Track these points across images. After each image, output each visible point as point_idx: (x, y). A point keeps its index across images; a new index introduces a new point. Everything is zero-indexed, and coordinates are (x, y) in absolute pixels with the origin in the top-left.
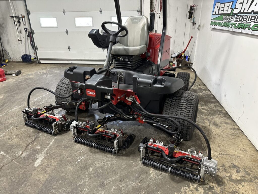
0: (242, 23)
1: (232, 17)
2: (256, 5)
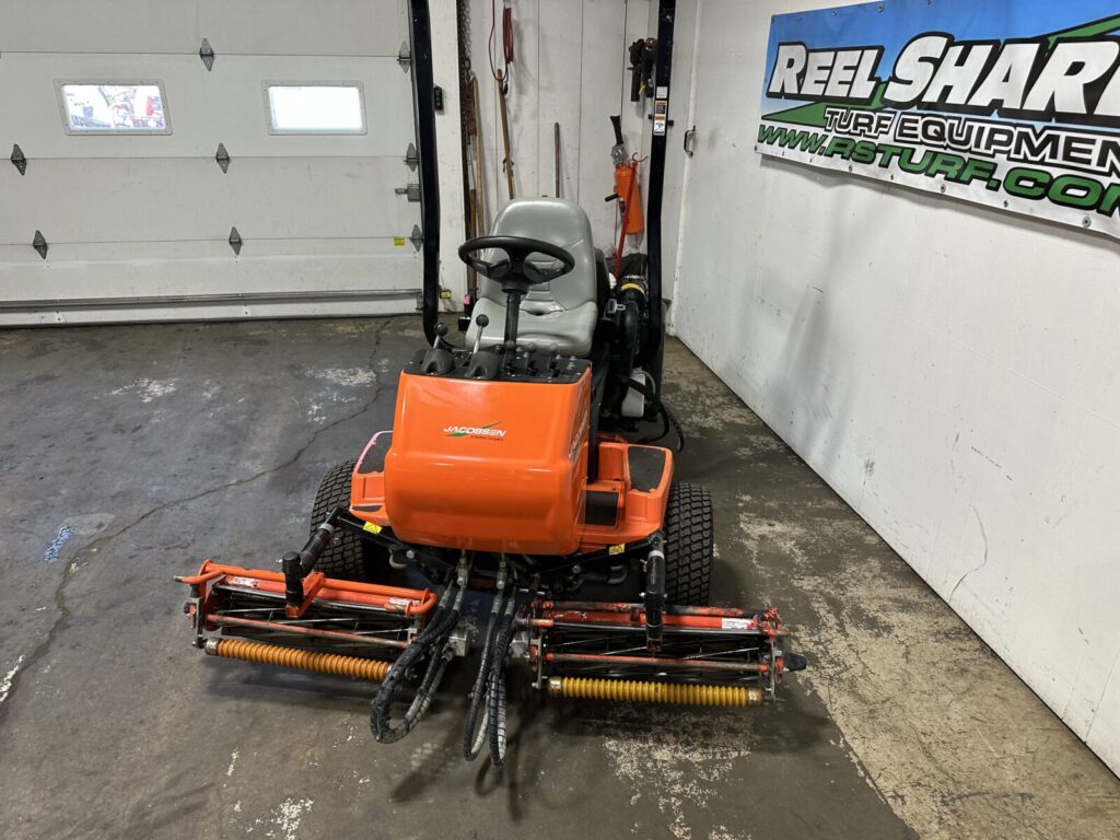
0: (948, 151)
1: (880, 118)
2: (1006, 79)
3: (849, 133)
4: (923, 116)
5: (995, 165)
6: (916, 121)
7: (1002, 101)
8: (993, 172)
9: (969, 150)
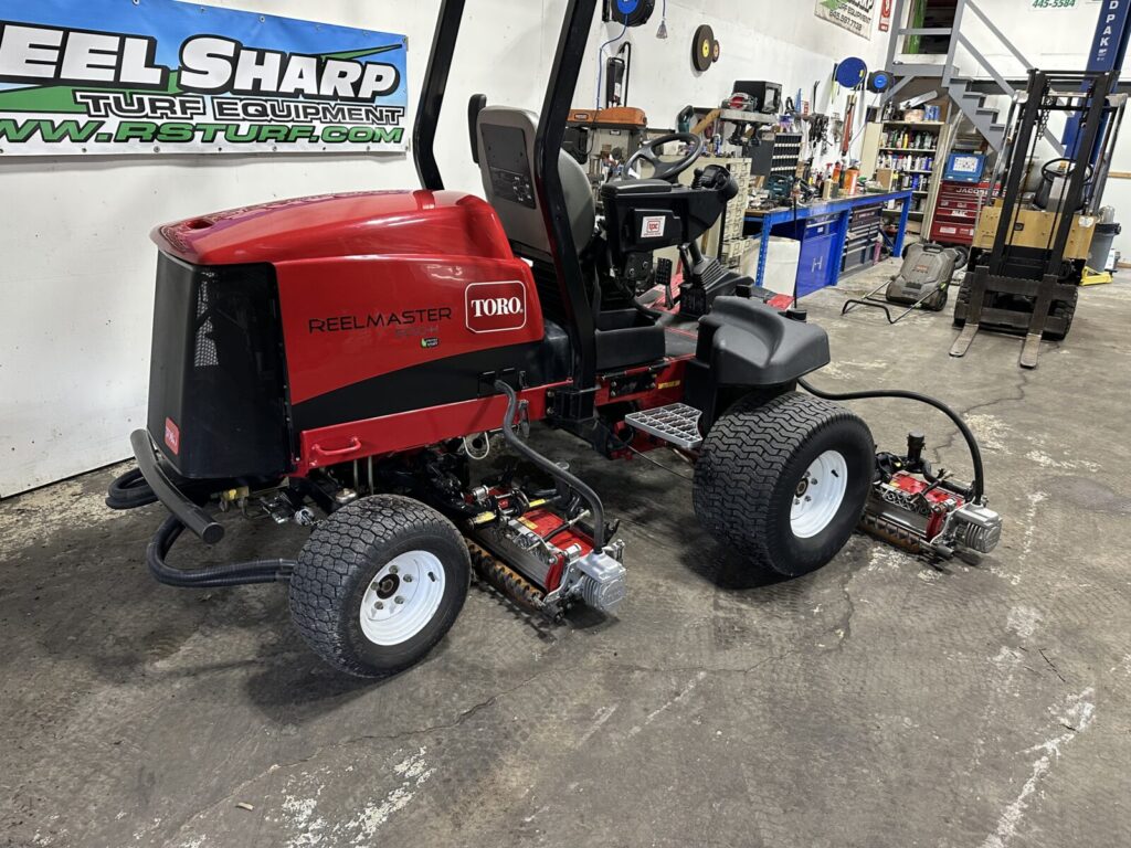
0: (273, 123)
1: (182, 103)
2: (301, 76)
3: (146, 116)
4: (241, 100)
5: (314, 127)
6: (236, 104)
7: (303, 90)
8: (313, 131)
9: (293, 120)
